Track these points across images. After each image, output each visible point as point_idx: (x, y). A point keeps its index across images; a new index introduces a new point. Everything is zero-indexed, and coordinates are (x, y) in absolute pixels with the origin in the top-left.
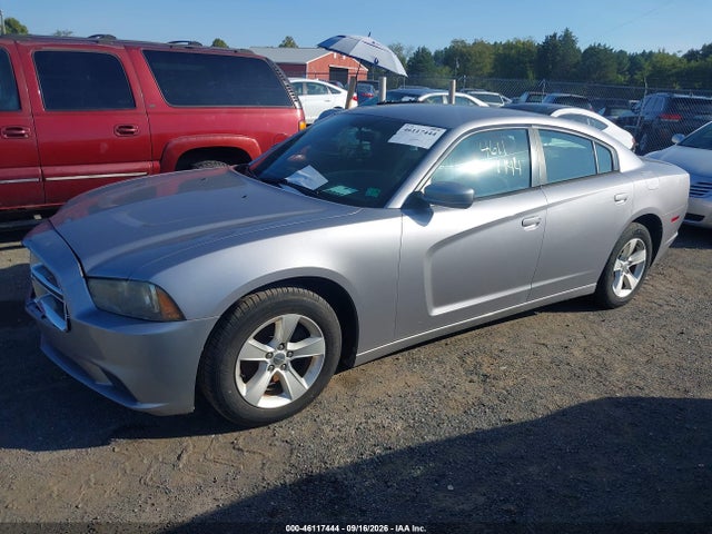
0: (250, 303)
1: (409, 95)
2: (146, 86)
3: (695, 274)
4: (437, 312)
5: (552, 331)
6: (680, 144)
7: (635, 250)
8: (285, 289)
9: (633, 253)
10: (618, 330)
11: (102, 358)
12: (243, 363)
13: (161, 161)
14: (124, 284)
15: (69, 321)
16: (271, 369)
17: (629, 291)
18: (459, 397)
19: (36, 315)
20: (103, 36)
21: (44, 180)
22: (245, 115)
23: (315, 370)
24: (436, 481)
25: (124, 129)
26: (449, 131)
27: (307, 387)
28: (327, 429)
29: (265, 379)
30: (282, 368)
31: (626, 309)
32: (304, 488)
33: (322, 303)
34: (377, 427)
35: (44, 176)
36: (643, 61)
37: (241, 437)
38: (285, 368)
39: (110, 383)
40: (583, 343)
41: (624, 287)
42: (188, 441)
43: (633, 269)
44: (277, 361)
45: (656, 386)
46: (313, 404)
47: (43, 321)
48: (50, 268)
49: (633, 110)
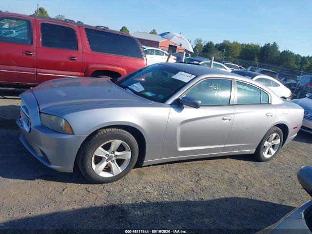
0: (102, 132)
1: (197, 61)
2: (83, 42)
3: (304, 153)
4: (181, 149)
5: (232, 167)
6: (309, 97)
7: (275, 139)
8: (117, 129)
9: (274, 140)
10: (261, 171)
11: (41, 145)
12: (95, 156)
13: (85, 73)
14: (54, 117)
15: (30, 128)
16: (107, 161)
17: (270, 156)
18: (184, 186)
19: (20, 125)
20: (70, 20)
21: (37, 74)
22: (123, 60)
23: (125, 165)
24: (164, 217)
25: (72, 58)
26: (197, 77)
27: (121, 171)
28: (126, 189)
29: (104, 164)
30: (111, 161)
31: (268, 163)
32: (110, 210)
33: (132, 138)
34: (147, 192)
35: (37, 72)
36: (307, 60)
37: (91, 187)
38: (113, 162)
39: (42, 156)
40: (244, 174)
41: (268, 153)
42: (68, 184)
43: (273, 146)
44: (110, 158)
45: (271, 196)
46: (123, 178)
47: (22, 127)
48: (27, 107)
49: (296, 81)
